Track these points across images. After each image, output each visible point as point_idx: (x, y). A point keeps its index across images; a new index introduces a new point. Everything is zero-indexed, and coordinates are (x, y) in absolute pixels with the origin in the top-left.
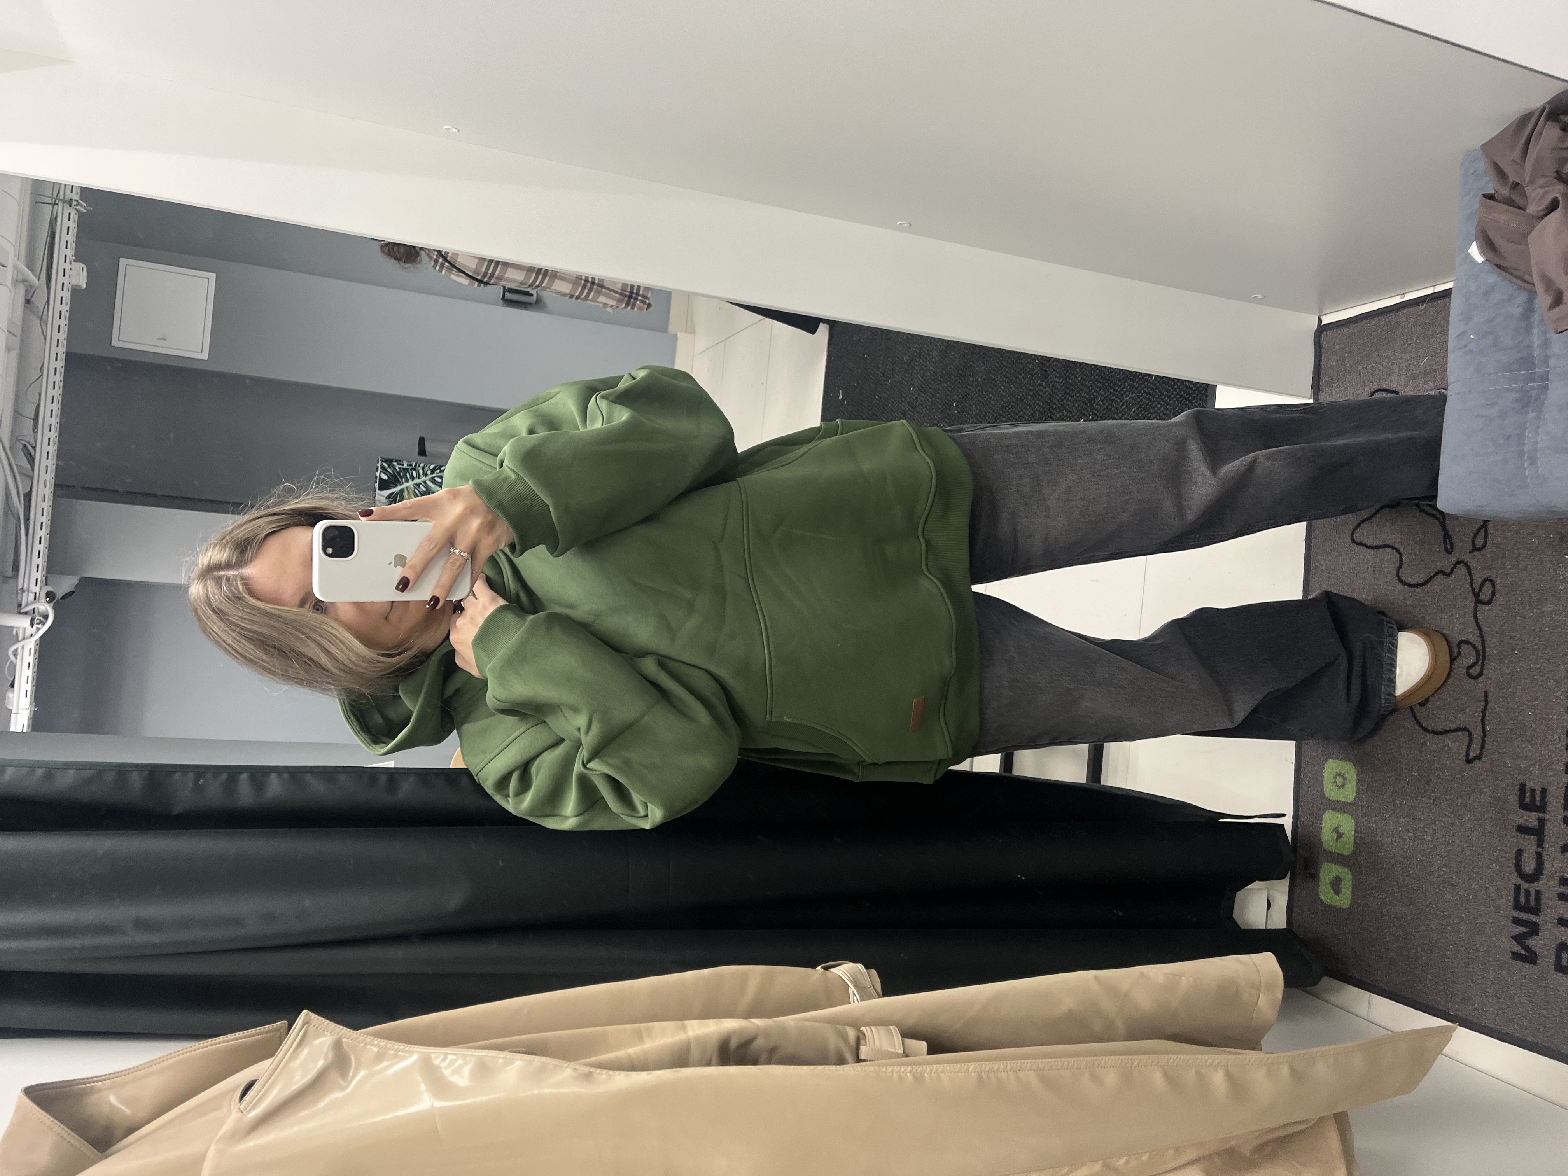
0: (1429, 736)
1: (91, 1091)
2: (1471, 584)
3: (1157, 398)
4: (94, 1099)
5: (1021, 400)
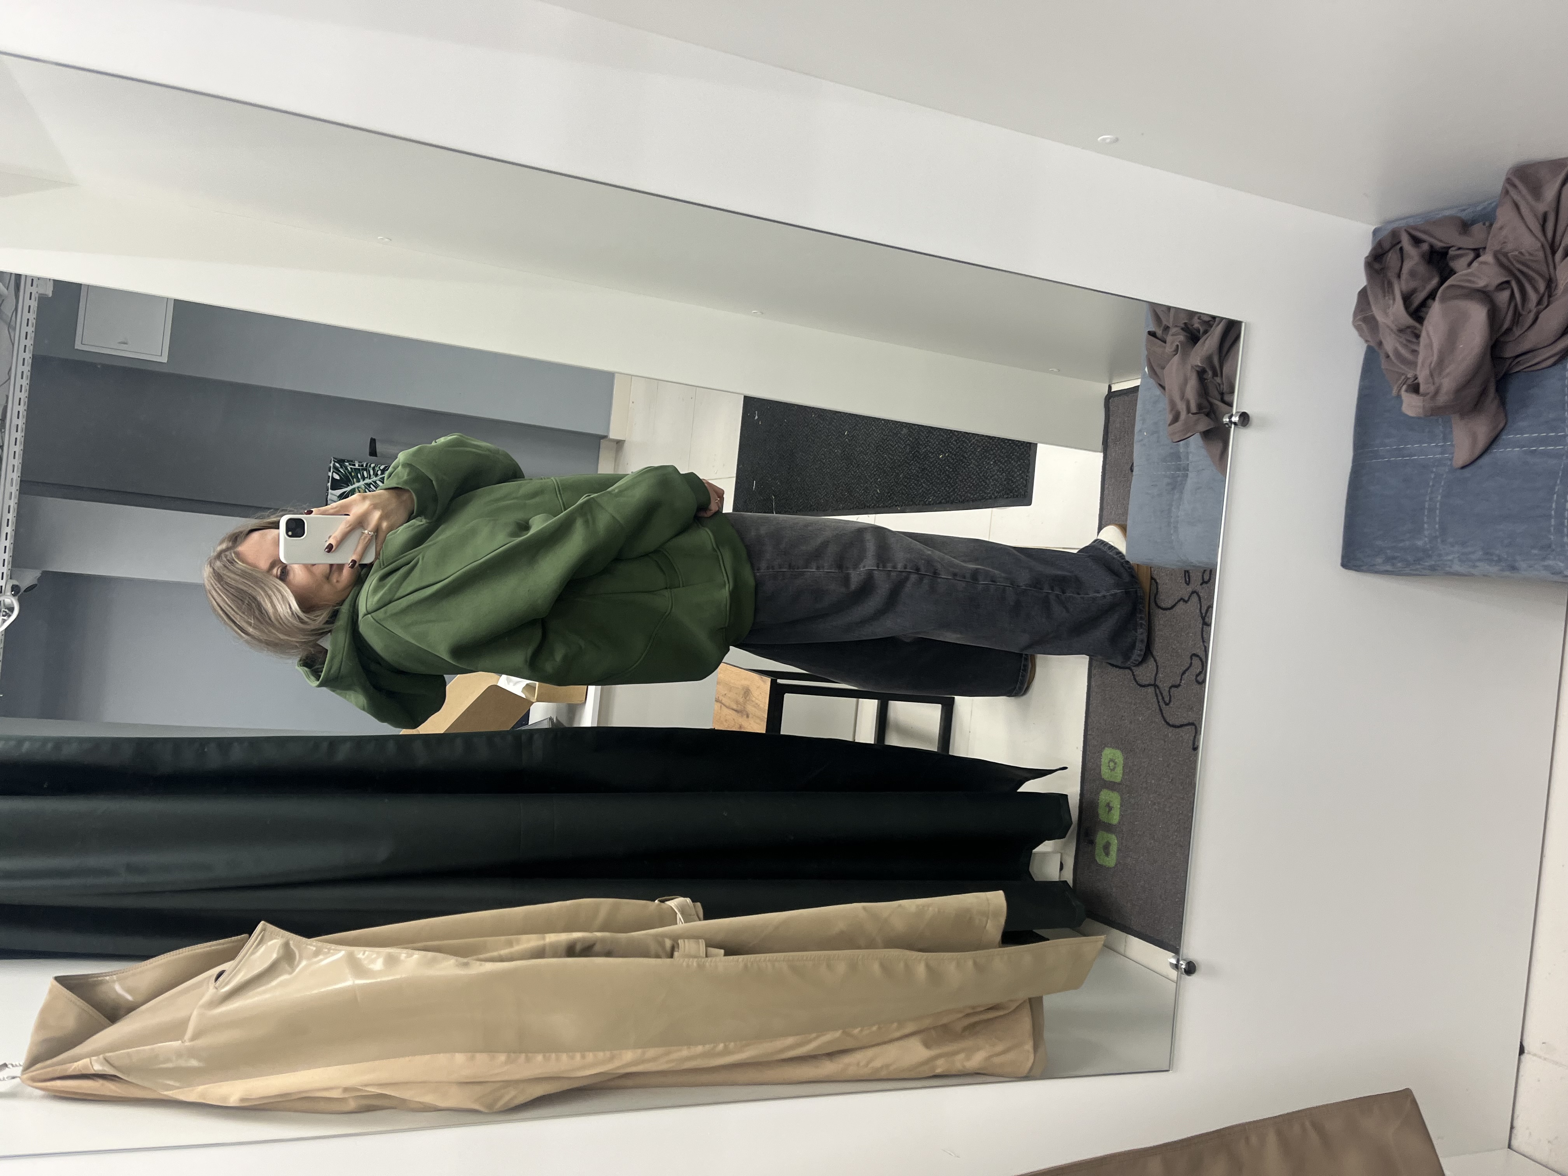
0: (1171, 729)
1: (101, 983)
2: (1200, 610)
4: (104, 988)
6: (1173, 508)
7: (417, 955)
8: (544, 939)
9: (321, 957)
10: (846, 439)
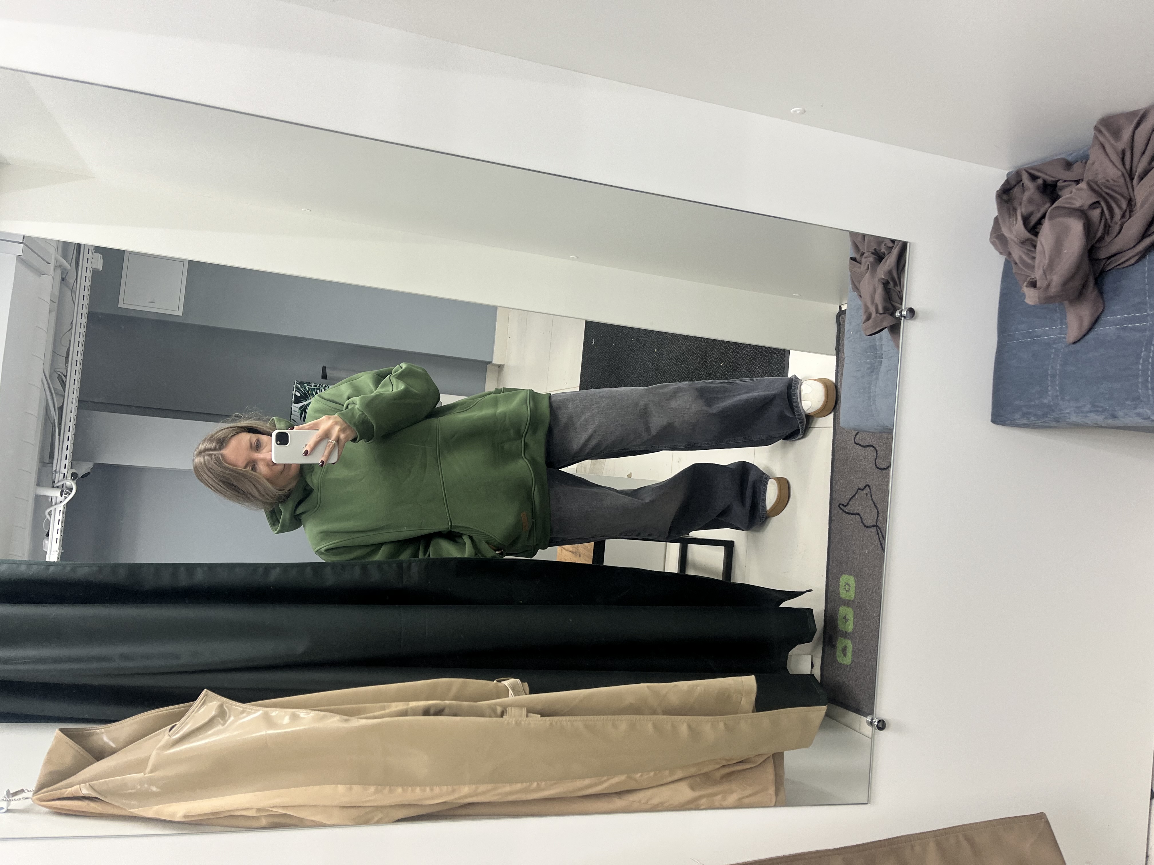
1: (93, 734)
4: (95, 738)
6: (872, 385)
7: (313, 714)
8: (408, 705)
9: (244, 715)
10: (655, 355)
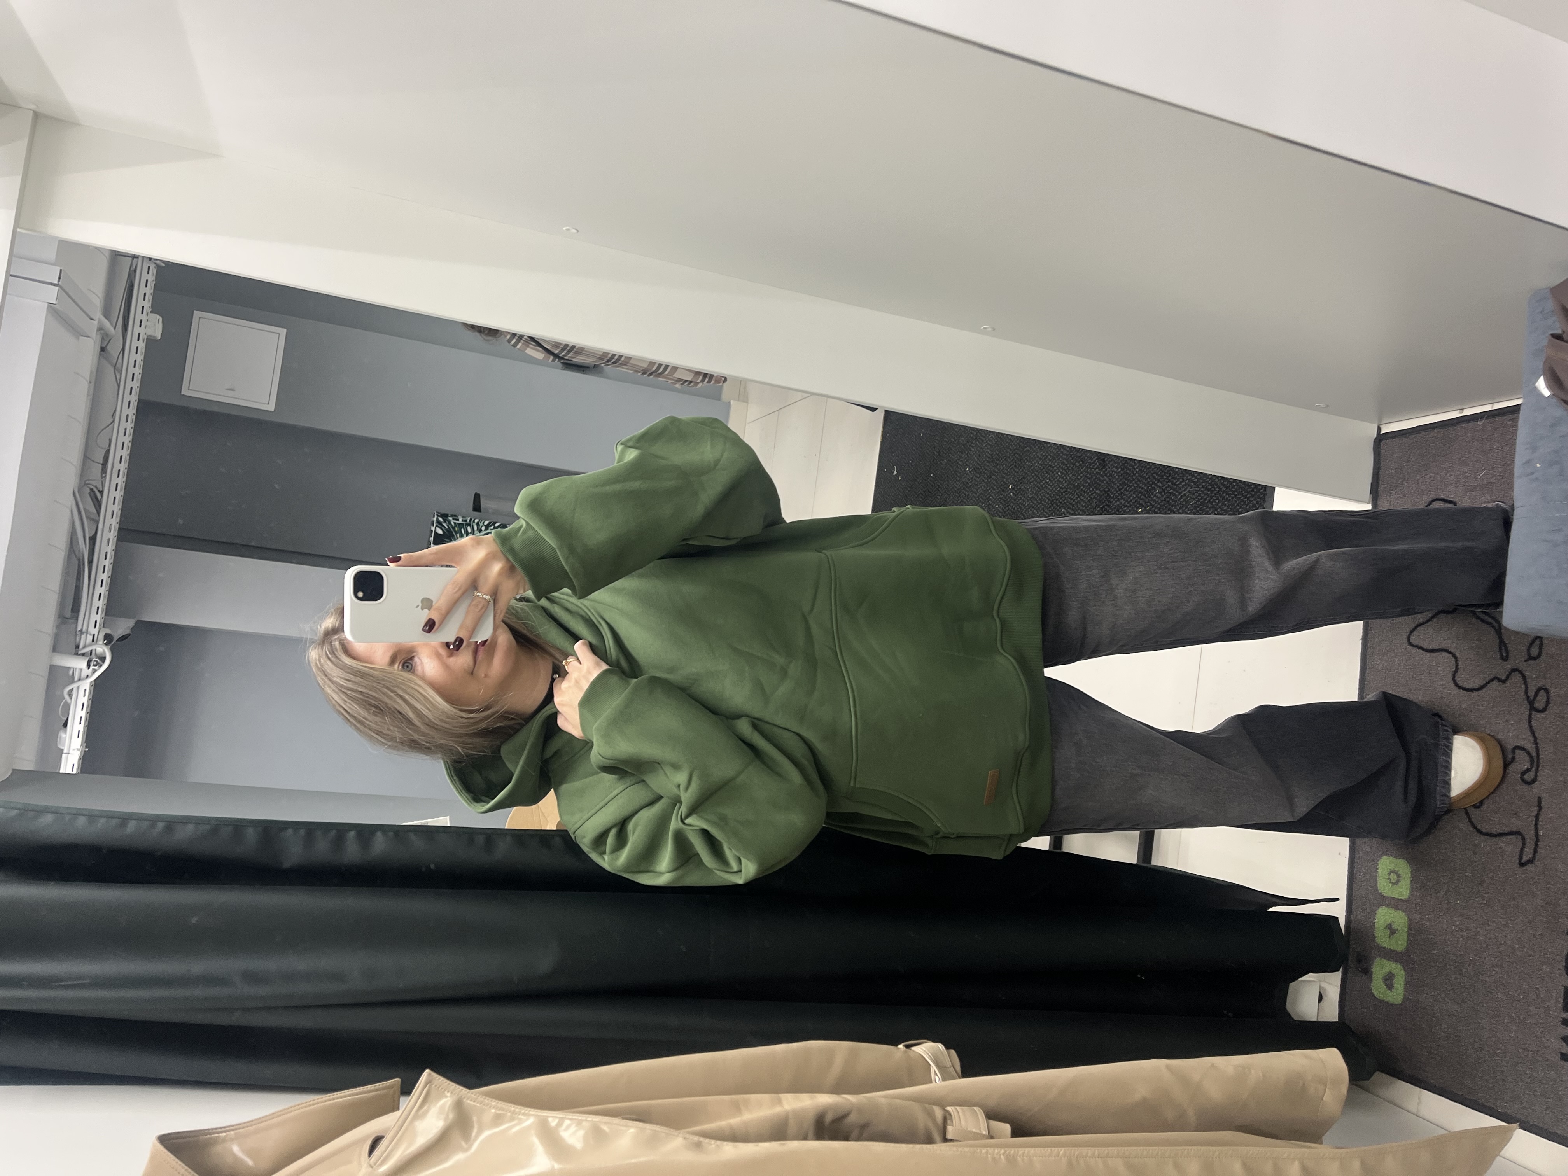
0: (1483, 838)
1: (218, 1141)
2: (1526, 692)
3: (1215, 494)
5: (1078, 487)
